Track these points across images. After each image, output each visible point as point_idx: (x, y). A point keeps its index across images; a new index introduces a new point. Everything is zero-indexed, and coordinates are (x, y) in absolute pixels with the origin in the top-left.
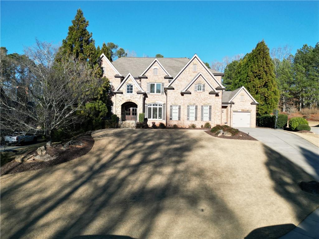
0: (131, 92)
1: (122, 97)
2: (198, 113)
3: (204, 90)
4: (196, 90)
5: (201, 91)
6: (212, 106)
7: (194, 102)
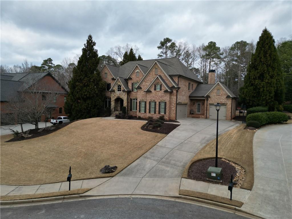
0: (120, 91)
2: (157, 108)
3: (161, 90)
4: (155, 89)
5: (159, 90)
6: (167, 103)
7: (154, 99)
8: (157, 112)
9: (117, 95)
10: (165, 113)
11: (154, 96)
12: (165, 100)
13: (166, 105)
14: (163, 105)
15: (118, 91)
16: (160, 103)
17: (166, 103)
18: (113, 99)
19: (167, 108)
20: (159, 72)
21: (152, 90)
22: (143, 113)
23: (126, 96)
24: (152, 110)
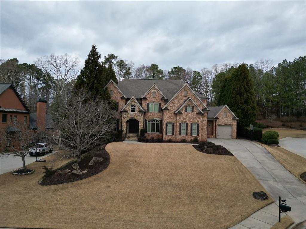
0: (134, 111)
1: (127, 115)
2: (188, 129)
3: (193, 111)
4: (186, 111)
5: (191, 112)
6: (199, 124)
7: (185, 121)
8: (189, 134)
9: (130, 116)
10: (198, 135)
11: (185, 118)
12: (198, 122)
13: (199, 126)
14: (195, 127)
15: (132, 111)
16: (191, 124)
17: (198, 125)
18: (125, 120)
19: (199, 130)
20: (188, 94)
21: (184, 112)
22: (171, 135)
23: (143, 117)
24: (183, 132)
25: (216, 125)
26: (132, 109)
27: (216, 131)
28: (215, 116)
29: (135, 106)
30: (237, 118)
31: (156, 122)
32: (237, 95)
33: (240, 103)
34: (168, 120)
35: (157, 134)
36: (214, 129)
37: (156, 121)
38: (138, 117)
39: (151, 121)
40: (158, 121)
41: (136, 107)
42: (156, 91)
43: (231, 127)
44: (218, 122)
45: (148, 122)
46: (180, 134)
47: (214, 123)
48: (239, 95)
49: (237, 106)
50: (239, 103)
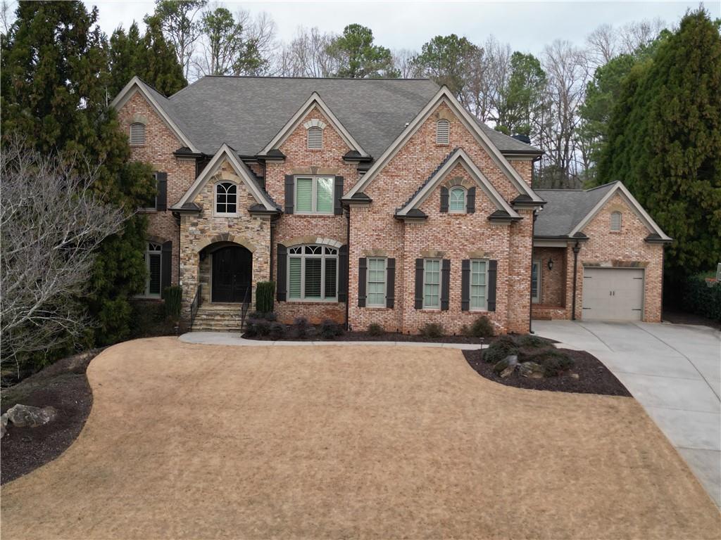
0: (232, 209)
1: (200, 226)
2: (451, 285)
3: (471, 209)
4: (444, 208)
5: (463, 212)
6: (499, 264)
7: (438, 248)
8: (455, 304)
9: (215, 228)
10: (492, 306)
11: (440, 236)
12: (492, 253)
13: (495, 271)
14: (479, 275)
15: (221, 209)
16: (466, 264)
17: (493, 264)
18: (191, 246)
19: (498, 284)
20: (455, 137)
21: (433, 211)
22: (379, 310)
23: (267, 232)
24: (432, 294)
25: (579, 264)
26: (221, 199)
27: (577, 292)
28: (572, 229)
29: (233, 189)
30: (664, 237)
31: (323, 256)
32: (672, 140)
33: (680, 173)
34: (369, 247)
35: (328, 304)
36: (569, 283)
37: (323, 251)
38: (249, 234)
39: (303, 250)
40: (334, 252)
41: (239, 193)
42: (323, 126)
43: (637, 274)
44: (586, 255)
45: (290, 255)
46: (418, 305)
47: (570, 257)
48: (677, 142)
49: (670, 185)
50: (676, 176)
